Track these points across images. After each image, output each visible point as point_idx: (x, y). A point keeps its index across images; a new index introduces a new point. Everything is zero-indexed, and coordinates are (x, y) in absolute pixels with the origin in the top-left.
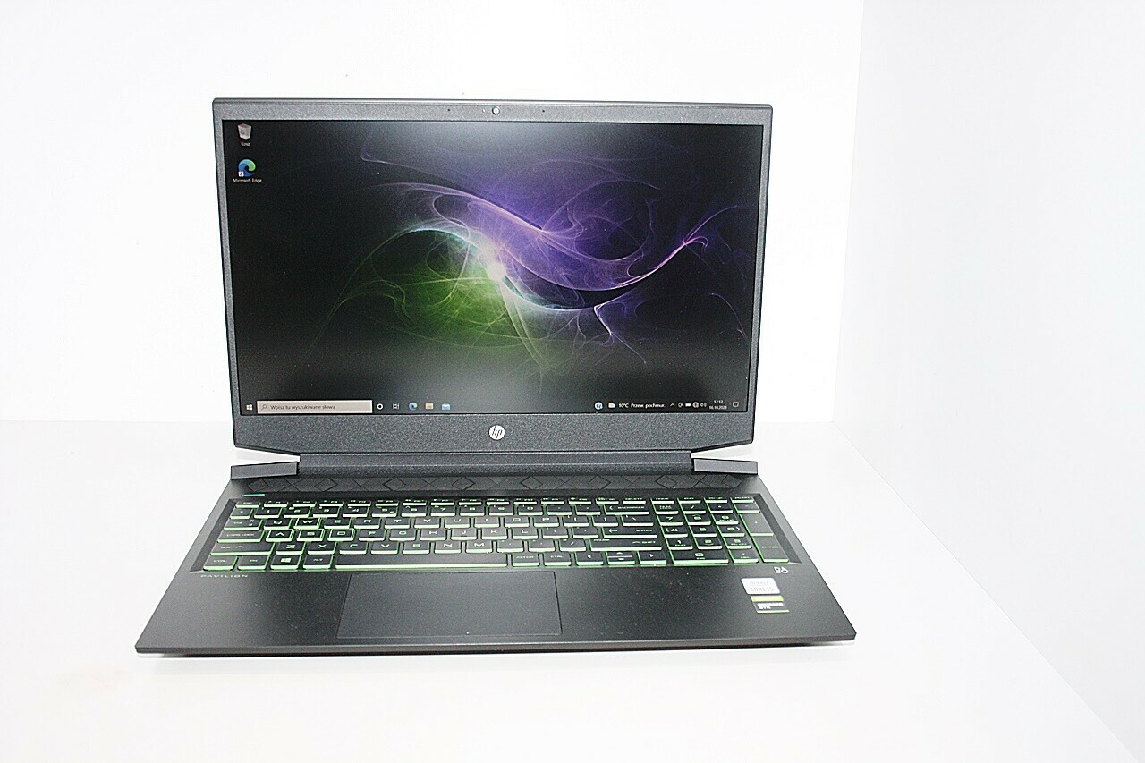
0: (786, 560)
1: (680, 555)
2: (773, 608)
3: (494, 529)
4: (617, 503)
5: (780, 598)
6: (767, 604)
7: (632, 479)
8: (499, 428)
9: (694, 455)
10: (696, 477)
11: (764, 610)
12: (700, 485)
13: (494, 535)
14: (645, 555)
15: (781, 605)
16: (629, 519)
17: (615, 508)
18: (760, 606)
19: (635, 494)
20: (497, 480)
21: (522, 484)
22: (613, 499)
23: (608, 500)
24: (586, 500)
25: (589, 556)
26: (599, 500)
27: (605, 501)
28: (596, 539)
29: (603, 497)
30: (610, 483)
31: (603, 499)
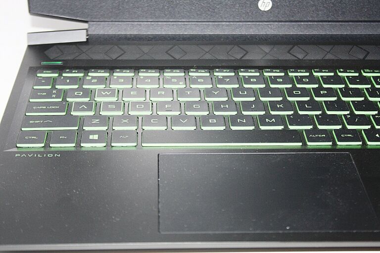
21: (290, 54)
22: (377, 71)
23: (373, 72)
24: (353, 71)
25: (377, 135)
26: (365, 72)
27: (371, 72)
28: (376, 115)
29: (368, 69)
30: (368, 53)
31: (368, 71)
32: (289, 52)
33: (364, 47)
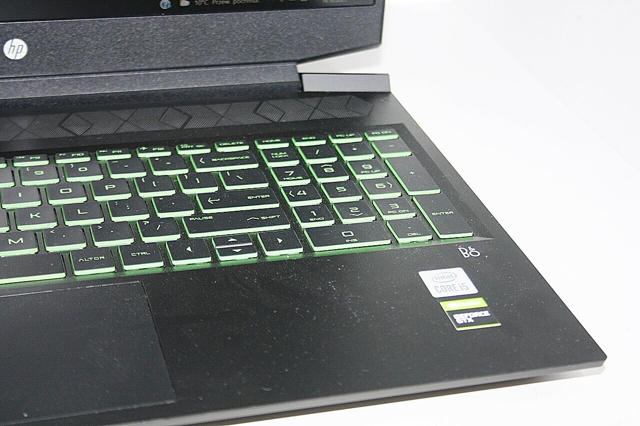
0: (471, 234)
1: (320, 236)
2: (478, 321)
3: (33, 210)
4: (208, 151)
5: (480, 302)
6: (466, 315)
7: (220, 109)
8: (18, 42)
9: (302, 68)
10: (307, 100)
11: (464, 325)
12: (318, 115)
13: (35, 221)
14: (271, 241)
15: (486, 313)
16: (232, 178)
17: (208, 161)
18: (460, 318)
19: (232, 136)
20: (23, 122)
21: (63, 127)
22: (201, 146)
23: (195, 148)
24: (163, 149)
25: (189, 249)
26: (181, 149)
27: (190, 149)
28: (192, 216)
29: (186, 143)
30: (190, 117)
31: (186, 146)
32: (60, 125)
33: (184, 108)
